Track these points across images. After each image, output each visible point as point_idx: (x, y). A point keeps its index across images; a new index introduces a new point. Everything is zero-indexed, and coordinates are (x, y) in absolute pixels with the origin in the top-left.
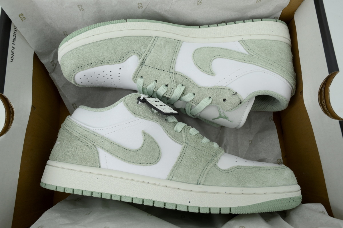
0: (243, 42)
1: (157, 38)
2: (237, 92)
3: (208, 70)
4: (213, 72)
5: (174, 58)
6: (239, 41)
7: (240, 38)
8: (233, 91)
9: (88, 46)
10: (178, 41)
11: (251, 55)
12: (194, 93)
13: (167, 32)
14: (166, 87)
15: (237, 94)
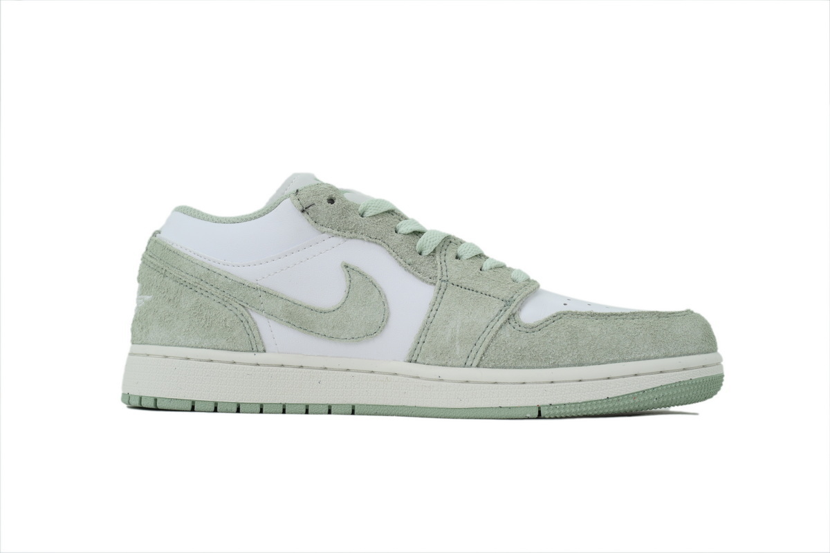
0: (256, 345)
1: (469, 363)
2: (300, 213)
3: (356, 278)
4: (345, 270)
5: (434, 312)
6: (265, 351)
7: (259, 357)
8: (308, 217)
9: (638, 356)
10: (416, 361)
11: (245, 305)
12: (396, 232)
13: (442, 380)
14: (460, 254)
15: (301, 208)
